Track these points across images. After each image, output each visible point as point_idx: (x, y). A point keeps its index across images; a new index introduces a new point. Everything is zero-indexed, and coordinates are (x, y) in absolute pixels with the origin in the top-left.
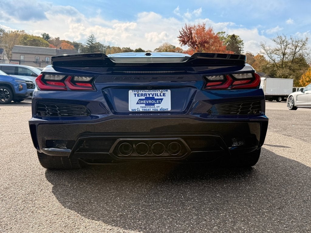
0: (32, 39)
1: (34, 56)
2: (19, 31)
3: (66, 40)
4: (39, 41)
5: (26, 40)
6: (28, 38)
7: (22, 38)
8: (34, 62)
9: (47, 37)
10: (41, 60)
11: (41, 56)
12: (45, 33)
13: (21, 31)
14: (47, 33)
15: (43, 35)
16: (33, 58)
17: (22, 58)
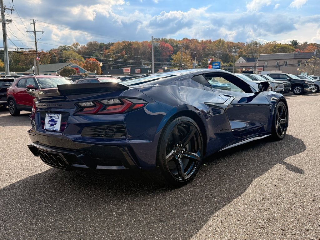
0: (280, 47)
1: (275, 61)
2: (272, 42)
3: (313, 43)
4: (286, 47)
5: (275, 48)
6: (277, 46)
7: (273, 48)
8: (274, 66)
9: (295, 43)
10: (281, 64)
11: (280, 61)
12: (294, 40)
13: (273, 42)
14: (295, 40)
15: (292, 42)
16: (274, 63)
17: (266, 64)
